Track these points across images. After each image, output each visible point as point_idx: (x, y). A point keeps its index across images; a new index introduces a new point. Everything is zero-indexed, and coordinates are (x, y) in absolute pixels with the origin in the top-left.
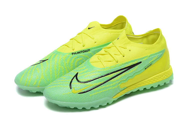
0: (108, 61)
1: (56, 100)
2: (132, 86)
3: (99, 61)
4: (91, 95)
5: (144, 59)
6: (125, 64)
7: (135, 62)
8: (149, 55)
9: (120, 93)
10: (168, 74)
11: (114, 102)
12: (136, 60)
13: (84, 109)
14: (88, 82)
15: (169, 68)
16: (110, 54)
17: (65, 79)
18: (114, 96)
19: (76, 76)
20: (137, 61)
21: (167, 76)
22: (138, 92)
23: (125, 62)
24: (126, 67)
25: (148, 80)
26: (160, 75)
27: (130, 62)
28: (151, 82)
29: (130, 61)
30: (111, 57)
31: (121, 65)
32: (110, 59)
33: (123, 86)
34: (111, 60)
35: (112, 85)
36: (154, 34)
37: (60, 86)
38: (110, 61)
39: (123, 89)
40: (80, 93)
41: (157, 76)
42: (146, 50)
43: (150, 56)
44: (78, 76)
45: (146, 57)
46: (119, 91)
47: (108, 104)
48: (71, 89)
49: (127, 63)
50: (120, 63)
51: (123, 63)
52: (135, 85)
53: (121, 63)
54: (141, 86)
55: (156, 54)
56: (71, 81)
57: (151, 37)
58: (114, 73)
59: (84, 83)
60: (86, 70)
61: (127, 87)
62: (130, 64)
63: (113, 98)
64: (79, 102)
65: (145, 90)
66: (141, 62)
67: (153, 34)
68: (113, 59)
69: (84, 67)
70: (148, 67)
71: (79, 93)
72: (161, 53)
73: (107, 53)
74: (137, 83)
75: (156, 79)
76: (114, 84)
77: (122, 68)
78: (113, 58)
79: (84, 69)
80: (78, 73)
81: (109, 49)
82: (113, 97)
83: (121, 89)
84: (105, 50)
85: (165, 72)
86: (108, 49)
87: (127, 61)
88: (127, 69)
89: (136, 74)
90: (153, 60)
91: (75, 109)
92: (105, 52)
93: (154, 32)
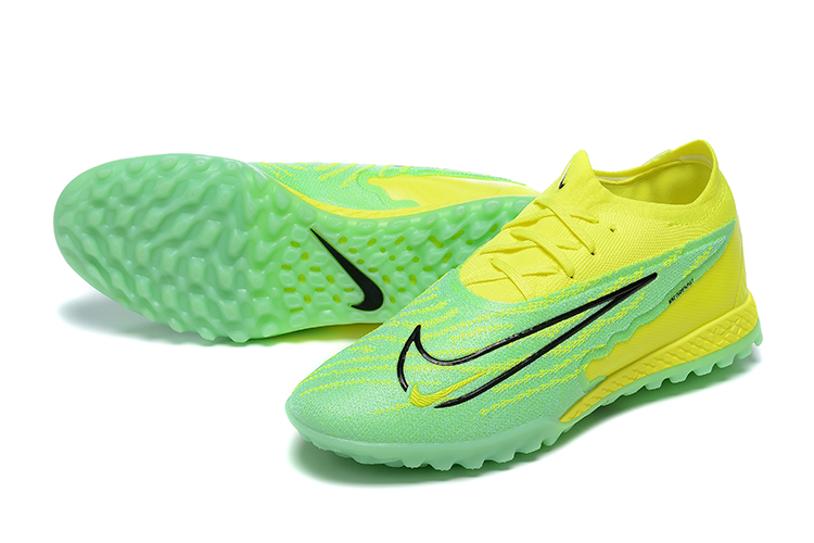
0: (538, 275)
1: (352, 438)
2: (623, 373)
3: (503, 275)
4: (484, 412)
5: (665, 264)
6: (600, 282)
7: (636, 273)
8: (682, 246)
9: (585, 401)
10: (748, 321)
11: (565, 437)
12: (637, 268)
13: (458, 470)
14: (469, 360)
15: (746, 300)
16: (541, 247)
17: (371, 354)
18: (566, 413)
19: (415, 337)
20: (641, 272)
21: (745, 330)
22: (643, 395)
23: (599, 277)
24: (604, 294)
25: (680, 347)
26: (720, 326)
27: (616, 276)
28: (689, 354)
29: (617, 269)
30: (546, 257)
31: (587, 289)
32: (545, 264)
33: (595, 371)
34: (550, 271)
35: (556, 368)
36: (682, 165)
37: (358, 380)
38: (546, 275)
39: (595, 382)
40: (442, 406)
41: (709, 330)
42: (670, 225)
43: (684, 250)
44: (423, 339)
45: (672, 253)
46: (583, 394)
47: (545, 448)
48: (405, 390)
49: (607, 279)
50: (581, 280)
51: (594, 279)
52: (634, 367)
53: (587, 281)
54: (655, 370)
55: (705, 241)
56: (401, 357)
57: (668, 179)
58: (564, 321)
59: (454, 364)
60: (452, 313)
61: (607, 378)
62: (617, 282)
63: (563, 420)
64: (441, 442)
65: (668, 388)
66: (654, 276)
67: (678, 165)
68: (555, 264)
69: (442, 304)
70: (679, 294)
71: (438, 403)
72: (723, 238)
73: (526, 243)
74: (642, 358)
75: (706, 342)
76: (564, 364)
77: (589, 301)
78: (555, 260)
79: (442, 312)
80: (419, 327)
81: (532, 227)
82: (561, 418)
83: (588, 386)
84: (516, 233)
85: (736, 314)
86: (527, 228)
87: (608, 273)
88: (607, 303)
89: (639, 323)
90: (696, 267)
91: (426, 472)
92: (515, 241)
93: (681, 158)
